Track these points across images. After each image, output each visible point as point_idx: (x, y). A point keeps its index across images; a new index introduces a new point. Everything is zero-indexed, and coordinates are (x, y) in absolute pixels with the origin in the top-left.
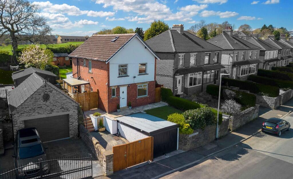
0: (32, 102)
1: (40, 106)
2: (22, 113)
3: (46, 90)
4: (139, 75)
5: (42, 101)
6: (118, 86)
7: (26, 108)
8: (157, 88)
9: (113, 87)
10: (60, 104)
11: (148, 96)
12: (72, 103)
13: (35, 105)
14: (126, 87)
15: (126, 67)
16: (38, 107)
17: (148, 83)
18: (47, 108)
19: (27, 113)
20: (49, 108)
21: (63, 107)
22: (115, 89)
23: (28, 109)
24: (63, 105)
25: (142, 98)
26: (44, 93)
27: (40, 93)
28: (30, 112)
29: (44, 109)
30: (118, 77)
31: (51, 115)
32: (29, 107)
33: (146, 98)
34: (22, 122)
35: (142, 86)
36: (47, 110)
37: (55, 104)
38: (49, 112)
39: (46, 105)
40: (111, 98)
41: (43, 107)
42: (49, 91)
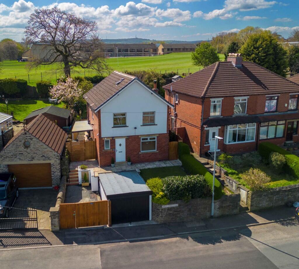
0: (14, 148)
1: (21, 152)
2: (5, 158)
3: (27, 138)
4: (143, 125)
5: (23, 148)
6: (113, 137)
7: (8, 153)
8: (172, 142)
9: (106, 138)
10: (41, 153)
11: (158, 152)
12: (52, 153)
13: (16, 151)
14: (125, 139)
15: (125, 115)
16: (19, 154)
17: (158, 135)
18: (27, 155)
19: (9, 158)
20: (30, 155)
21: (44, 155)
22: (109, 141)
23: (10, 154)
24: (44, 153)
25: (147, 154)
26: (25, 140)
27: (21, 140)
28: (12, 158)
29: (25, 155)
30: (112, 128)
31: (32, 162)
32: (10, 153)
33: (153, 153)
34: (5, 166)
35: (147, 139)
36: (28, 157)
37: (36, 152)
38: (30, 159)
39: (27, 152)
40: (103, 151)
41: (24, 154)
42: (30, 139)
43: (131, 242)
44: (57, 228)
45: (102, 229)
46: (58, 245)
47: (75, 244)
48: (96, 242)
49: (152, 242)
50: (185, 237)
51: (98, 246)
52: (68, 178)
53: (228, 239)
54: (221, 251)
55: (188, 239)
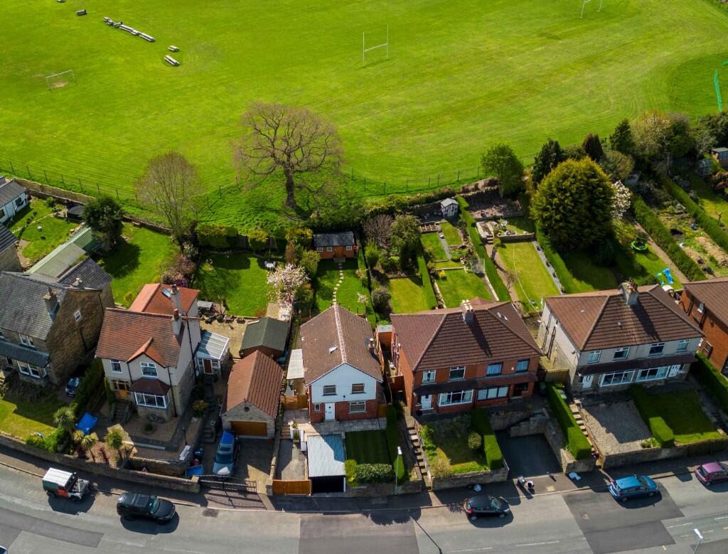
3: (247, 405)
4: (352, 394)
5: (244, 411)
6: (322, 403)
8: (381, 405)
9: (316, 404)
10: (258, 415)
11: (366, 412)
12: (268, 416)
13: (238, 413)
14: (334, 404)
15: (334, 387)
16: (240, 415)
17: (367, 400)
20: (249, 416)
21: (261, 417)
22: (319, 405)
25: (356, 414)
26: (245, 406)
28: (235, 416)
30: (323, 396)
31: (251, 421)
33: (361, 414)
35: (356, 403)
36: (247, 417)
37: (254, 415)
38: (249, 419)
39: (247, 414)
41: (244, 415)
42: (249, 406)
43: (325, 514)
44: (271, 494)
45: (305, 497)
46: (272, 511)
47: (283, 511)
48: (299, 510)
49: (340, 516)
50: (366, 514)
51: (300, 515)
52: (281, 432)
53: (398, 521)
54: (388, 533)
55: (367, 516)
